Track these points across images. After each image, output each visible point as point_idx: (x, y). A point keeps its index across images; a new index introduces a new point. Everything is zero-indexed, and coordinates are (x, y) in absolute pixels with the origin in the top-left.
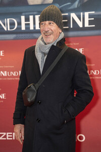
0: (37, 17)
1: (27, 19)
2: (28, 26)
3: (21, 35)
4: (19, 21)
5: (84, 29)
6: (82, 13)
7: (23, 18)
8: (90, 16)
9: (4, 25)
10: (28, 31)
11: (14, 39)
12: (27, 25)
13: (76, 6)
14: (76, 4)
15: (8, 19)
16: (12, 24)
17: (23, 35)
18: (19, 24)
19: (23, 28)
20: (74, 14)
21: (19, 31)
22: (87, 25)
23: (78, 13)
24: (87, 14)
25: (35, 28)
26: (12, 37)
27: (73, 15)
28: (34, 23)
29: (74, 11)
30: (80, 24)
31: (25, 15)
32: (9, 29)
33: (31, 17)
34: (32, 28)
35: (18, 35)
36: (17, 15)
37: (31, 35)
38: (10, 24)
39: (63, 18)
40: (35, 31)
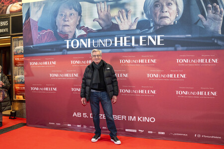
0: (125, 38)
1: (119, 39)
3: (114, 50)
4: (113, 40)
5: (157, 46)
6: (155, 36)
7: (116, 38)
8: (161, 38)
9: (104, 43)
10: (119, 47)
11: (110, 52)
12: (119, 43)
13: (152, 31)
14: (152, 30)
15: (106, 40)
16: (109, 43)
17: (116, 49)
18: (113, 42)
19: (116, 45)
21: (113, 47)
22: (159, 44)
23: (153, 36)
24: (159, 37)
25: (123, 45)
26: (108, 51)
27: (150, 37)
28: (123, 42)
29: (150, 34)
30: (154, 43)
32: (106, 46)
33: (121, 38)
34: (121, 45)
35: (112, 50)
36: (112, 37)
37: (121, 49)
38: (107, 43)
39: (143, 39)
40: (124, 47)
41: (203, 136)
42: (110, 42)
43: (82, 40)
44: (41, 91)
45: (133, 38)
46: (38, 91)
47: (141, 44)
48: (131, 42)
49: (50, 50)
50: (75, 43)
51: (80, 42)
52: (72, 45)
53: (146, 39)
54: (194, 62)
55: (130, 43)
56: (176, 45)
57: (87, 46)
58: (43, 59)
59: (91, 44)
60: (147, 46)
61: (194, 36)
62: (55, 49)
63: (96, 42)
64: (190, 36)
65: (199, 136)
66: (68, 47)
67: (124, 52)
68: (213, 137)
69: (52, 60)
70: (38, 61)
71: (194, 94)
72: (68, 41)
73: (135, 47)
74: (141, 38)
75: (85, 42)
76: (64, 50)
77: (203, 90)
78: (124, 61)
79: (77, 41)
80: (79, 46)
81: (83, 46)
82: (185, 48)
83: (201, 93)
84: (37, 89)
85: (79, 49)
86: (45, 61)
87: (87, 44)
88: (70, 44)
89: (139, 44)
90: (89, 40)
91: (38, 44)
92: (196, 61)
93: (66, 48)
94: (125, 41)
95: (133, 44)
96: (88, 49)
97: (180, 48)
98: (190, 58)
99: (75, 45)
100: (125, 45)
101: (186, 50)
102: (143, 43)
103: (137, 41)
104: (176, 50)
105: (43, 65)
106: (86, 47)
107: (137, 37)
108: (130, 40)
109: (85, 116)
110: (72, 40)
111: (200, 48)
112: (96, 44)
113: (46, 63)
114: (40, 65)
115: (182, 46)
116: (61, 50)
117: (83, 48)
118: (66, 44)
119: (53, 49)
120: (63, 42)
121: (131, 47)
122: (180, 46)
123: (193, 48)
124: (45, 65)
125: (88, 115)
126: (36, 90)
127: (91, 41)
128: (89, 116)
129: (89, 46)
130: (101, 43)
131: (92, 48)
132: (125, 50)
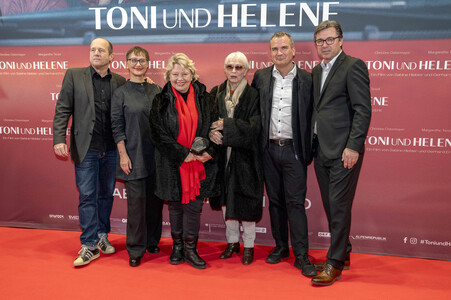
0: (244, 7)
1: (228, 10)
2: (228, 22)
3: (216, 36)
4: (214, 12)
6: (318, 4)
7: (221, 8)
8: (332, 9)
9: (190, 18)
10: (228, 29)
11: (205, 42)
12: (228, 19)
15: (197, 10)
16: (203, 18)
17: (220, 36)
18: (215, 17)
19: (221, 24)
20: (305, 4)
21: (213, 30)
23: (312, 3)
24: (326, 6)
25: (239, 24)
26: (201, 38)
27: (304, 6)
28: (239, 17)
30: (315, 22)
31: (225, 4)
32: (197, 26)
33: (235, 8)
34: (234, 24)
35: (212, 36)
36: (213, 3)
37: (232, 36)
38: (200, 18)
39: (288, 10)
40: (240, 30)
41: (422, 242)
42: (205, 17)
43: (134, 10)
44: (27, 135)
45: (264, 7)
46: (20, 135)
47: (283, 23)
48: (258, 17)
49: (50, 31)
50: (117, 16)
51: (129, 15)
52: (110, 22)
53: (296, 10)
54: (409, 68)
55: (254, 21)
56: (368, 28)
57: (149, 25)
58: (32, 55)
59: (159, 20)
60: (297, 29)
61: (412, 4)
62: (63, 31)
63: (171, 15)
64: (403, 3)
65: (414, 241)
66: (98, 27)
67: (240, 42)
68: (446, 244)
69: (56, 59)
70: (18, 60)
71: (404, 144)
72: (98, 11)
73: (266, 31)
74: (283, 7)
75: (143, 14)
76: (89, 33)
77: (427, 136)
79: (124, 12)
80: (128, 24)
81: (138, 24)
82: (389, 34)
83: (422, 142)
84: (17, 131)
85: (127, 31)
86: (38, 59)
87: (149, 20)
88: (104, 17)
89: (277, 22)
90: (154, 9)
91: (17, 13)
92: (413, 66)
93: (92, 28)
94: (244, 14)
95: (263, 23)
96: (150, 32)
97: (376, 34)
98: (399, 59)
99: (117, 22)
100: (244, 24)
101: (392, 39)
102: (288, 20)
103: (273, 16)
104: (365, 38)
105: (32, 70)
106: (146, 26)
107: (274, 5)
108: (255, 13)
110: (109, 7)
111: (425, 33)
112: (171, 20)
113: (40, 65)
114: (24, 70)
115: (381, 30)
116: (80, 33)
117: (138, 30)
118: (94, 19)
119: (58, 29)
120: (84, 13)
121: (259, 30)
122: (376, 29)
123: (406, 33)
124: (37, 70)
126: (13, 134)
127: (159, 12)
129: (154, 26)
130: (183, 18)
131: (160, 31)
132: (243, 37)
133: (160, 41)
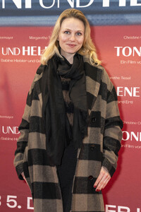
3: (100, 17)
17: (105, 17)
21: (97, 9)
25: (128, 3)
32: (78, 6)
35: (95, 17)
37: (119, 17)
57: (23, 4)
67: (128, 24)
78: (127, 51)
81: (10, 4)
96: (23, 12)
106: (19, 6)
109: (12, 203)
125: (22, 201)
128: (24, 205)
129: (28, 5)
131: (36, 11)
132: (131, 18)
133: (37, 23)
